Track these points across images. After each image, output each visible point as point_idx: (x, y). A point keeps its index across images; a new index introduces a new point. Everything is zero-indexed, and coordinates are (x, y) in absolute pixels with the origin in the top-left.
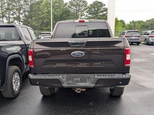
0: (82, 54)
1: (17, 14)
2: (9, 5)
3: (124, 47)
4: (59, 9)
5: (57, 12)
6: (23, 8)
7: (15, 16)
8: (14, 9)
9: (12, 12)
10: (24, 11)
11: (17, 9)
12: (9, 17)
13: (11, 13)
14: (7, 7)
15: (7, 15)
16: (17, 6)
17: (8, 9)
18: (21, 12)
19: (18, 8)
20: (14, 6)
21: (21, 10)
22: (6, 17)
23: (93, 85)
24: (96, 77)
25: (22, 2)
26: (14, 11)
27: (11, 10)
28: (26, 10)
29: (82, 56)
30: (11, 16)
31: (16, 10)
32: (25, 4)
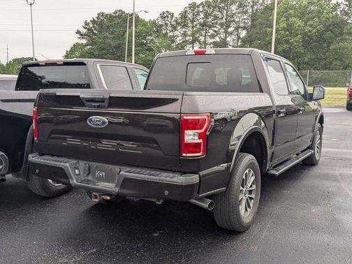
0: (104, 123)
1: (222, 35)
2: (206, 16)
3: (180, 113)
4: (317, 20)
5: (311, 26)
6: (234, 21)
7: (217, 39)
8: (216, 23)
9: (211, 32)
10: (237, 29)
11: (222, 25)
12: (205, 41)
13: (209, 34)
14: (202, 21)
15: (202, 39)
16: (222, 18)
17: (204, 25)
18: (230, 30)
19: (224, 21)
20: (216, 18)
21: (229, 26)
22: (199, 42)
23: (117, 190)
24: (122, 173)
25: (234, 8)
26: (215, 29)
27: (210, 27)
28: (242, 25)
29: (103, 126)
30: (210, 41)
31: (219, 27)
32: (239, 13)
